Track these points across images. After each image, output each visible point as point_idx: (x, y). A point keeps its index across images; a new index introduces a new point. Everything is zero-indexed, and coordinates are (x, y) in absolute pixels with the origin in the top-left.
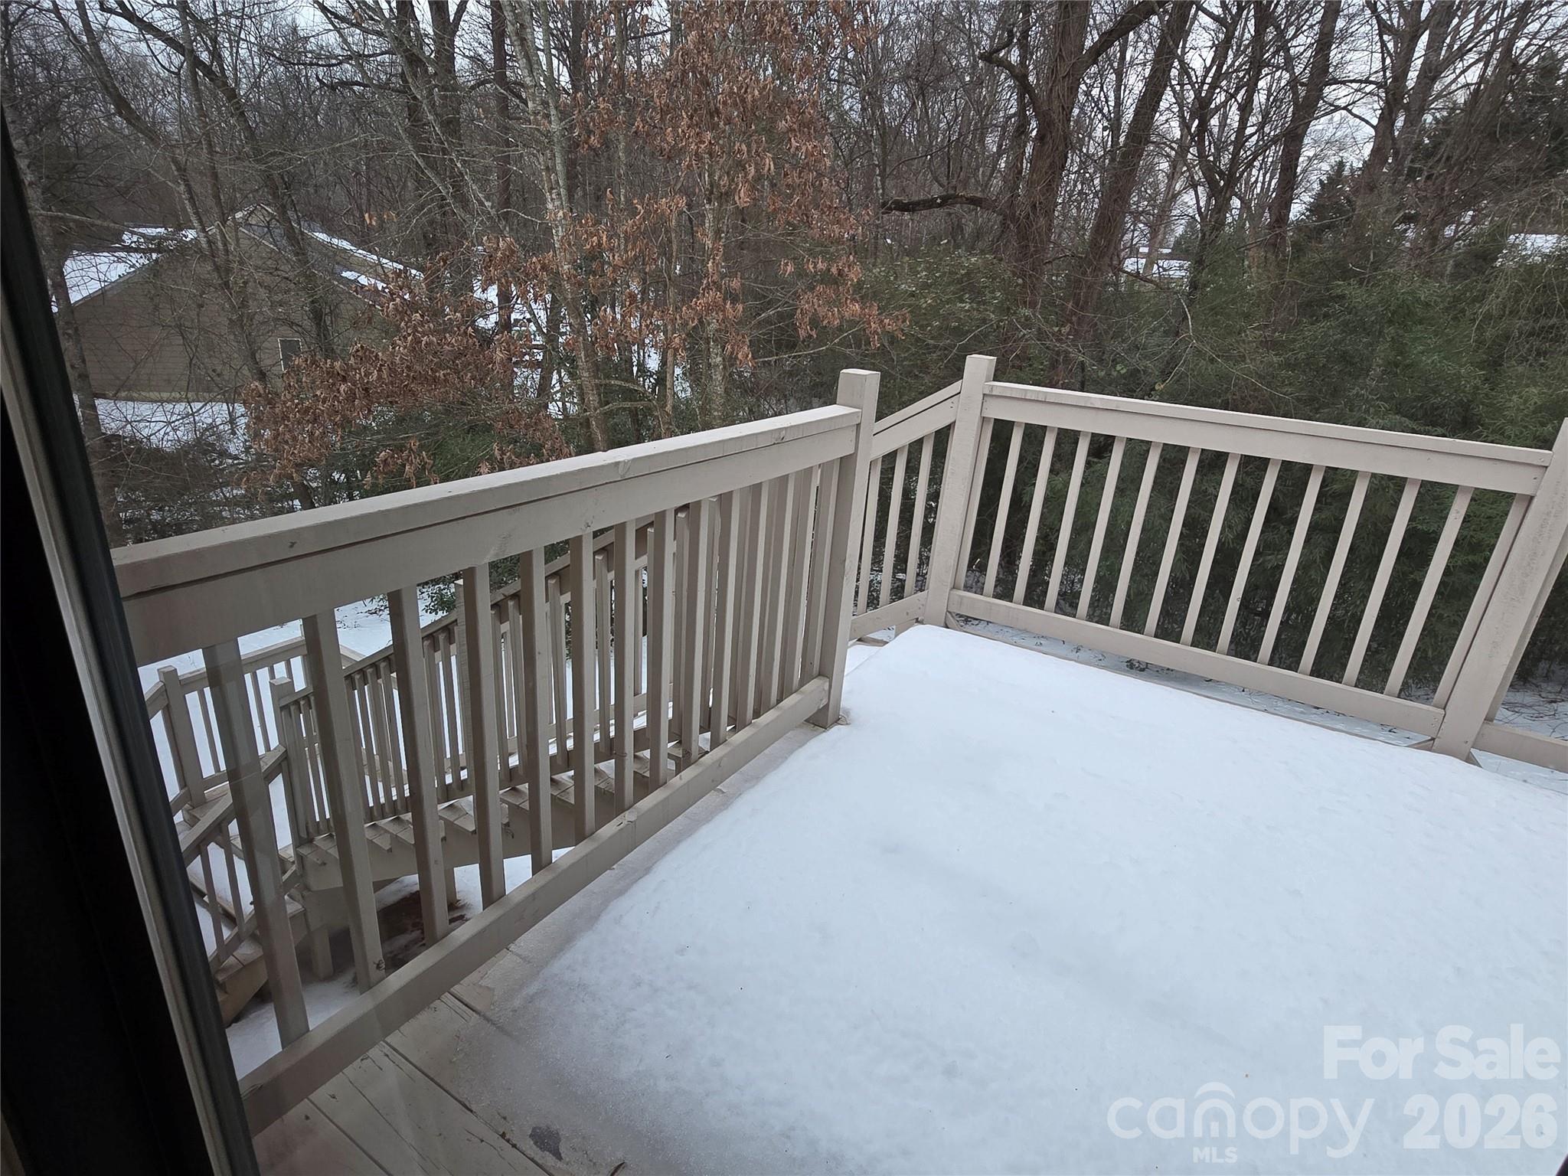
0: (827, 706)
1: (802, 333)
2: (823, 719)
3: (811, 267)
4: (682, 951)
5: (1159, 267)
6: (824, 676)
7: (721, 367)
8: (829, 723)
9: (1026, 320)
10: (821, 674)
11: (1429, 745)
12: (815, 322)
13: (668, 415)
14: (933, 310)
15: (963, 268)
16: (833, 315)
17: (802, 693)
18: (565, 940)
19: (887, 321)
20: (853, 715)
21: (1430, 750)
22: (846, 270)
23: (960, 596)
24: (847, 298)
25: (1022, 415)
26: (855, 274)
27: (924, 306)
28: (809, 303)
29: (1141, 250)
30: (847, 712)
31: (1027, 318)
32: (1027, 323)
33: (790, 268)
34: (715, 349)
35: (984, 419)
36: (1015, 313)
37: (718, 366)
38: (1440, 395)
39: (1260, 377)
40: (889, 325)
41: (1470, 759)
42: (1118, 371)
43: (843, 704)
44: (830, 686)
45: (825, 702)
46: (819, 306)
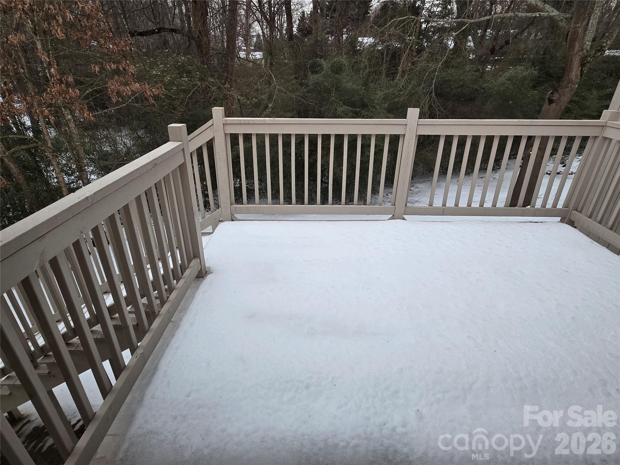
0: (201, 268)
1: (114, 100)
2: (202, 274)
3: (108, 67)
4: (188, 396)
5: (252, 55)
6: (196, 257)
7: (72, 120)
8: (204, 275)
9: (213, 83)
10: (195, 257)
11: (393, 218)
12: (118, 93)
13: (50, 148)
14: (172, 83)
15: (180, 62)
16: (127, 90)
17: (190, 267)
18: (131, 417)
19: (154, 90)
20: (212, 269)
21: (394, 219)
22: (127, 67)
23: (235, 207)
24: (131, 81)
25: (241, 130)
26: (132, 69)
27: (167, 80)
28: (113, 85)
29: (243, 48)
30: (209, 268)
31: (213, 82)
32: (213, 84)
33: (97, 69)
34: (66, 112)
35: (226, 134)
36: (207, 81)
37: (70, 120)
38: (355, 97)
39: (302, 97)
40: (155, 92)
41: (404, 219)
42: (254, 101)
43: (206, 265)
44: (200, 261)
45: (200, 267)
46: (119, 86)
